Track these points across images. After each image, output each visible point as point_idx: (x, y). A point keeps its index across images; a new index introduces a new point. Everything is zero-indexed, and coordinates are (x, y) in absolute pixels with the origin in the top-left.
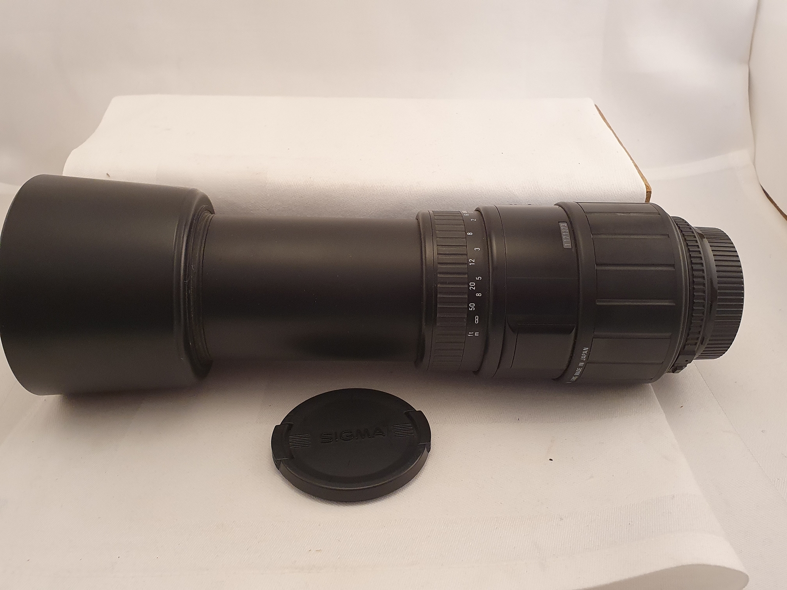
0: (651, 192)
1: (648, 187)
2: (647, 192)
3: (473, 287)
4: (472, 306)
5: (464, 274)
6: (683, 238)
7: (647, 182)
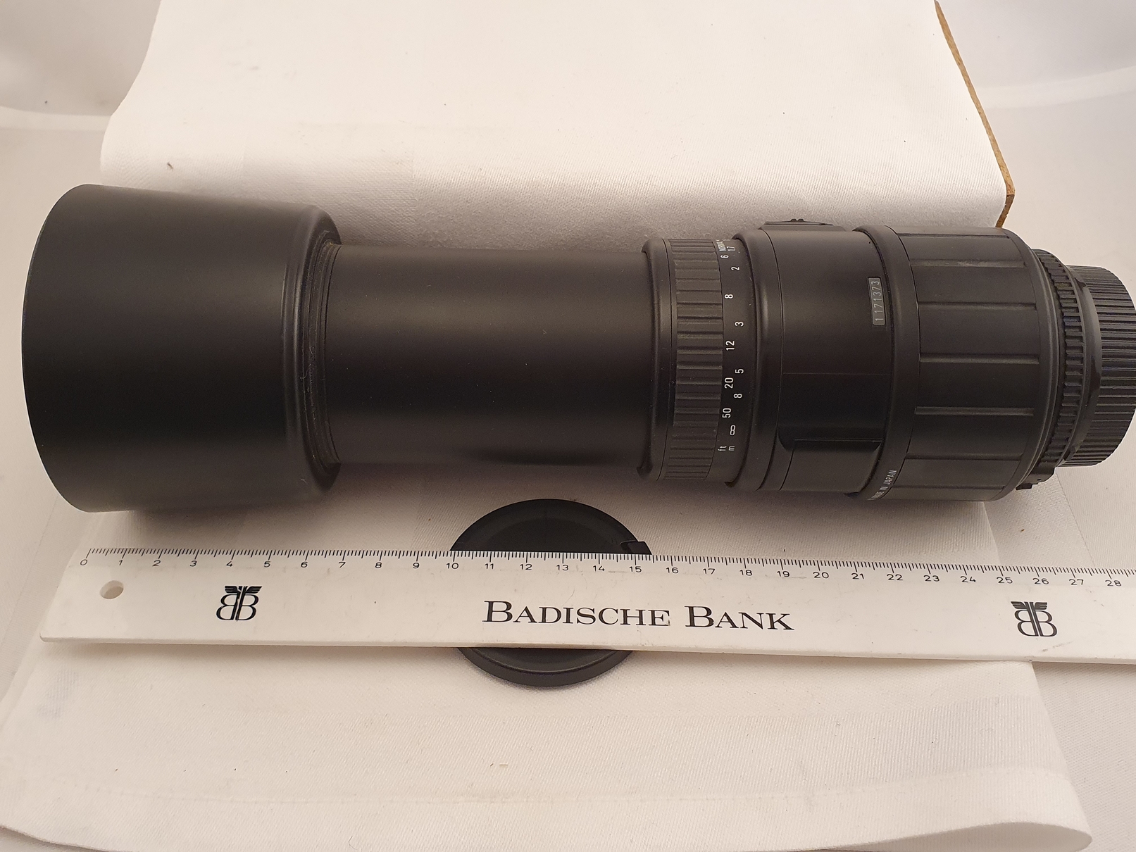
0: (1013, 196)
1: (1009, 187)
2: (1007, 196)
3: (730, 384)
4: (727, 412)
5: (717, 364)
6: (1055, 294)
7: (1009, 176)
